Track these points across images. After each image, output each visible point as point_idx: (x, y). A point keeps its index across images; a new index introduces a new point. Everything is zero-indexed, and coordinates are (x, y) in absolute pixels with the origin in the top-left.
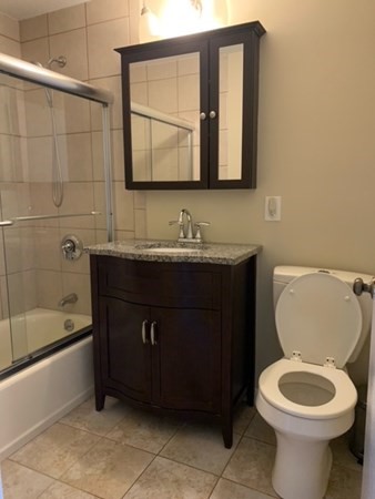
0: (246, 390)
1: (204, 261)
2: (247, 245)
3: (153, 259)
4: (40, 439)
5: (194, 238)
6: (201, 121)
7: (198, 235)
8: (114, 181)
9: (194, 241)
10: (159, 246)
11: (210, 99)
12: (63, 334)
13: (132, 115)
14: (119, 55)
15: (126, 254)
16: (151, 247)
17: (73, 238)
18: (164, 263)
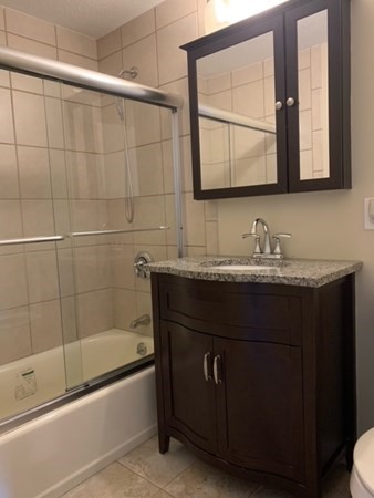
0: (344, 450)
1: (277, 281)
2: (340, 262)
3: (213, 278)
4: (94, 480)
5: (272, 253)
6: (277, 111)
7: (278, 250)
8: (184, 192)
9: (272, 256)
10: (230, 263)
11: (286, 83)
12: (135, 357)
13: (200, 119)
14: (186, 52)
15: (185, 272)
16: (221, 264)
17: (146, 256)
18: (226, 283)
